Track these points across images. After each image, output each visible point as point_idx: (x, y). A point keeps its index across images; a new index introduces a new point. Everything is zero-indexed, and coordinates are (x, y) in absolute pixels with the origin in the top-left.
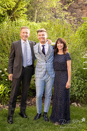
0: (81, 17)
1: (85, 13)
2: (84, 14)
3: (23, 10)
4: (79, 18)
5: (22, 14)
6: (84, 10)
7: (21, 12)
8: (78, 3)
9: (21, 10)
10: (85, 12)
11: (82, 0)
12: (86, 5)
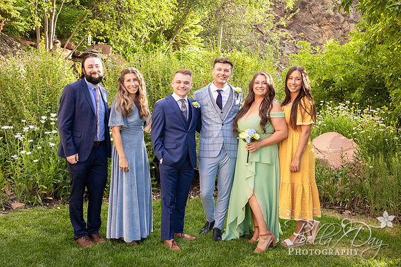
0: (317, 41)
1: (327, 33)
2: (324, 35)
3: (196, 29)
4: (313, 42)
5: (193, 37)
6: (324, 27)
8: (313, 13)
10: (326, 30)
11: (320, 7)
12: (329, 16)
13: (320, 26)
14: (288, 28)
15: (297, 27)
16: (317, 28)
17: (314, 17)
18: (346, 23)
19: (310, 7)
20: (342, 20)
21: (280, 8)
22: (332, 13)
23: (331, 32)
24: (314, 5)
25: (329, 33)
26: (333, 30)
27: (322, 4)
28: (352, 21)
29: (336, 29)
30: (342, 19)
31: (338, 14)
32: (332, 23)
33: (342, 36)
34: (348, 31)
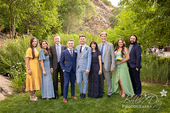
0: (96, 29)
1: (99, 27)
3: (60, 27)
5: (59, 30)
7: (59, 28)
9: (58, 27)
11: (96, 19)
13: (97, 25)
15: (89, 25)
17: (95, 22)
18: (104, 24)
19: (93, 19)
22: (100, 20)
29: (102, 26)
30: (103, 22)
32: (100, 24)
33: (104, 28)
34: (105, 26)
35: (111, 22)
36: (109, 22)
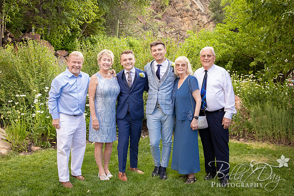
0: (180, 28)
1: (187, 22)
2: (185, 24)
4: (178, 29)
6: (185, 18)
8: (176, 8)
9: (98, 20)
10: (186, 21)
11: (181, 4)
12: (188, 11)
13: (182, 18)
14: (159, 19)
15: (165, 18)
16: (180, 19)
17: (177, 11)
18: (199, 15)
19: (174, 4)
20: (197, 14)
21: (153, 5)
22: (188, 7)
23: (190, 22)
24: (177, 2)
25: (188, 23)
26: (191, 21)
27: (183, 2)
28: (203, 14)
29: (193, 20)
30: (197, 12)
31: (194, 9)
32: (190, 15)
33: (197, 24)
34: (201, 21)
35: (213, 11)
36: (210, 11)
